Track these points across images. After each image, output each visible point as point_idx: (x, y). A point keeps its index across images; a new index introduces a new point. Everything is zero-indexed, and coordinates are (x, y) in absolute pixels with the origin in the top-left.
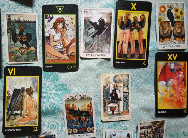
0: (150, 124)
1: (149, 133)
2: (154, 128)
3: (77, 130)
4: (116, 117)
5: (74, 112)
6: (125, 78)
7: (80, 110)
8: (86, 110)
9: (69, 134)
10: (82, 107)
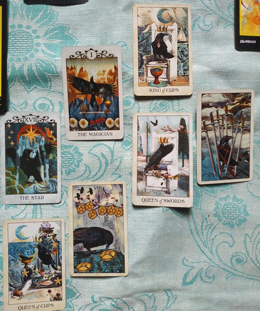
0: (223, 99)
1: (221, 118)
2: (230, 108)
3: (87, 123)
4: (162, 88)
5: (83, 84)
6: (180, 14)
7: (94, 81)
8: (106, 81)
9: (71, 129)
10: (99, 74)
